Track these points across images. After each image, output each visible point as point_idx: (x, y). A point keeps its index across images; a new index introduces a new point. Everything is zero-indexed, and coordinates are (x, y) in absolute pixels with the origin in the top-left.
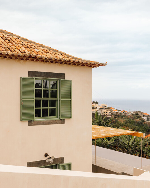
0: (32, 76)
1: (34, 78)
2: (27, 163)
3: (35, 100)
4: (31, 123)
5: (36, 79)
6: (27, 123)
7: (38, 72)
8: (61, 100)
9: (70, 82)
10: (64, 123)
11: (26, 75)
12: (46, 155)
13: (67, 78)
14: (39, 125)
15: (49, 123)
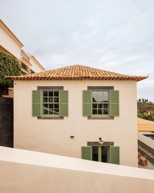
0: (90, 89)
1: (91, 90)
2: (87, 142)
3: (91, 104)
4: (89, 118)
5: (92, 91)
6: (87, 118)
7: (94, 87)
8: (111, 104)
9: (118, 92)
10: (114, 119)
11: (86, 89)
12: (100, 139)
13: (115, 89)
14: (95, 119)
15: (102, 118)
